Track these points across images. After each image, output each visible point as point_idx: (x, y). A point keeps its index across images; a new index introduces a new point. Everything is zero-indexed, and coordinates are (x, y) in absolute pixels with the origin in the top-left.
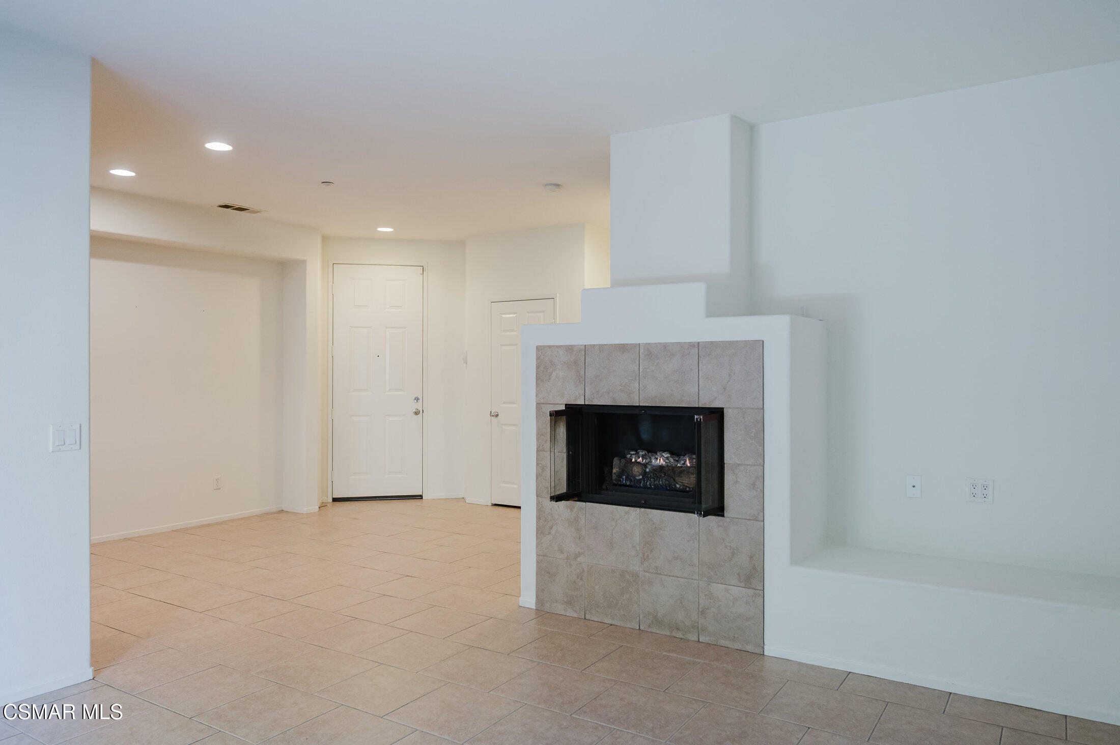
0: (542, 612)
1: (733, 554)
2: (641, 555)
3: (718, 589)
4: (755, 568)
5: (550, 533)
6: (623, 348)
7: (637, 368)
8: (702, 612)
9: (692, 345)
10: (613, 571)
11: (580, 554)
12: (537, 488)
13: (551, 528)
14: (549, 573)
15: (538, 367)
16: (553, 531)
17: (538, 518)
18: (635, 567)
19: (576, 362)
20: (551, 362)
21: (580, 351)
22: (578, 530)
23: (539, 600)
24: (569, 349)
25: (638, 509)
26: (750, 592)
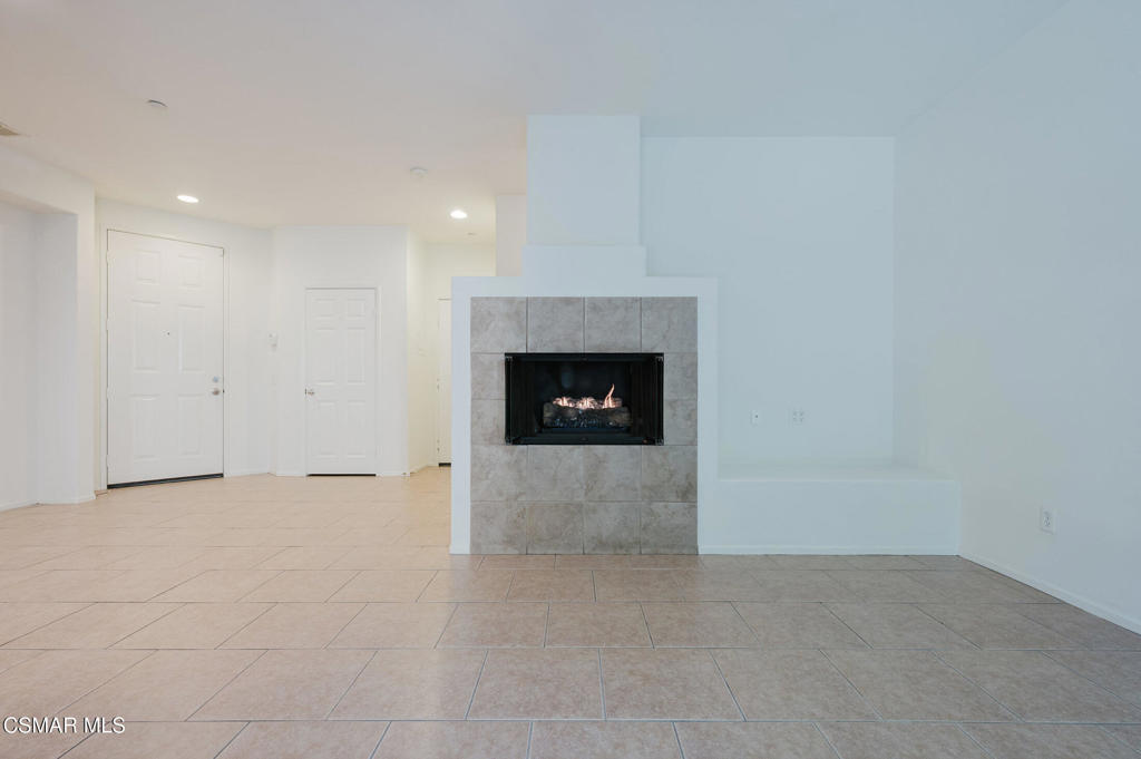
0: (477, 554)
1: (672, 475)
2: (585, 487)
3: (658, 506)
4: (690, 484)
5: (487, 478)
6: (568, 301)
7: (581, 319)
8: (644, 529)
9: (635, 300)
10: (557, 506)
11: (521, 494)
12: (472, 436)
13: (488, 473)
14: (485, 516)
15: (473, 318)
16: (490, 476)
17: (473, 465)
18: (580, 498)
19: (517, 313)
20: (490, 313)
21: (522, 302)
22: (520, 471)
23: (475, 545)
24: (510, 301)
25: (582, 446)
26: (686, 505)
